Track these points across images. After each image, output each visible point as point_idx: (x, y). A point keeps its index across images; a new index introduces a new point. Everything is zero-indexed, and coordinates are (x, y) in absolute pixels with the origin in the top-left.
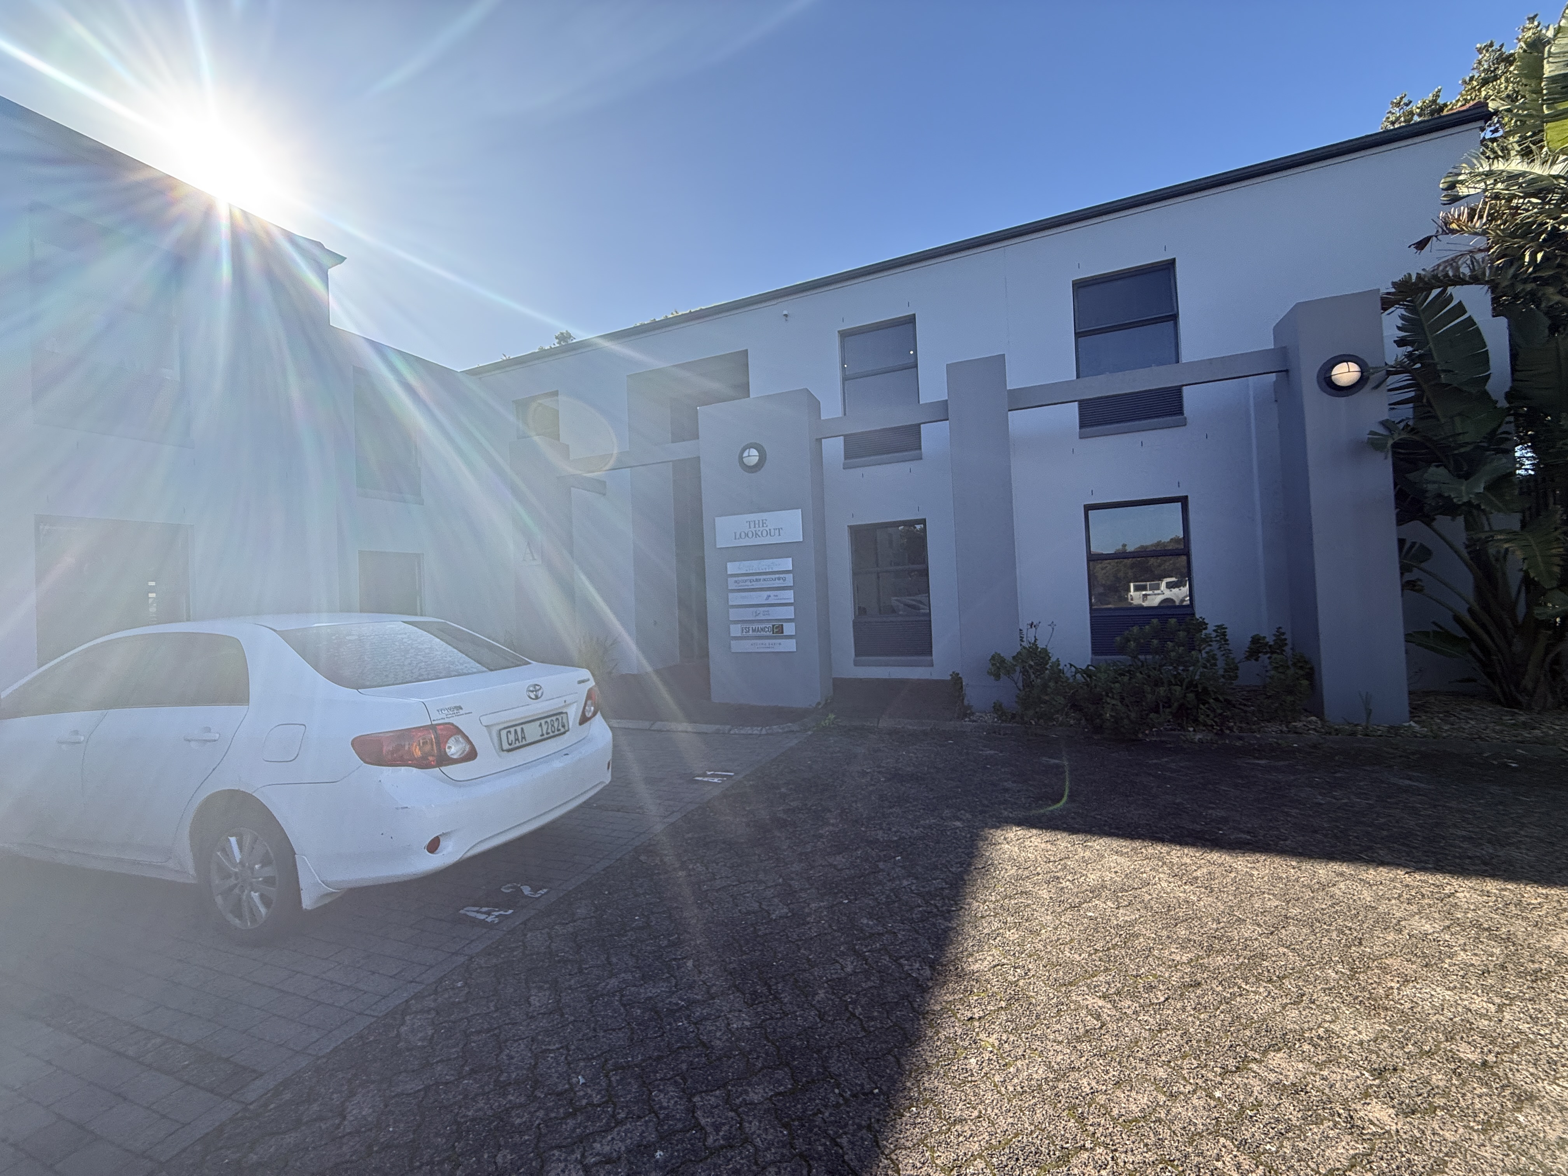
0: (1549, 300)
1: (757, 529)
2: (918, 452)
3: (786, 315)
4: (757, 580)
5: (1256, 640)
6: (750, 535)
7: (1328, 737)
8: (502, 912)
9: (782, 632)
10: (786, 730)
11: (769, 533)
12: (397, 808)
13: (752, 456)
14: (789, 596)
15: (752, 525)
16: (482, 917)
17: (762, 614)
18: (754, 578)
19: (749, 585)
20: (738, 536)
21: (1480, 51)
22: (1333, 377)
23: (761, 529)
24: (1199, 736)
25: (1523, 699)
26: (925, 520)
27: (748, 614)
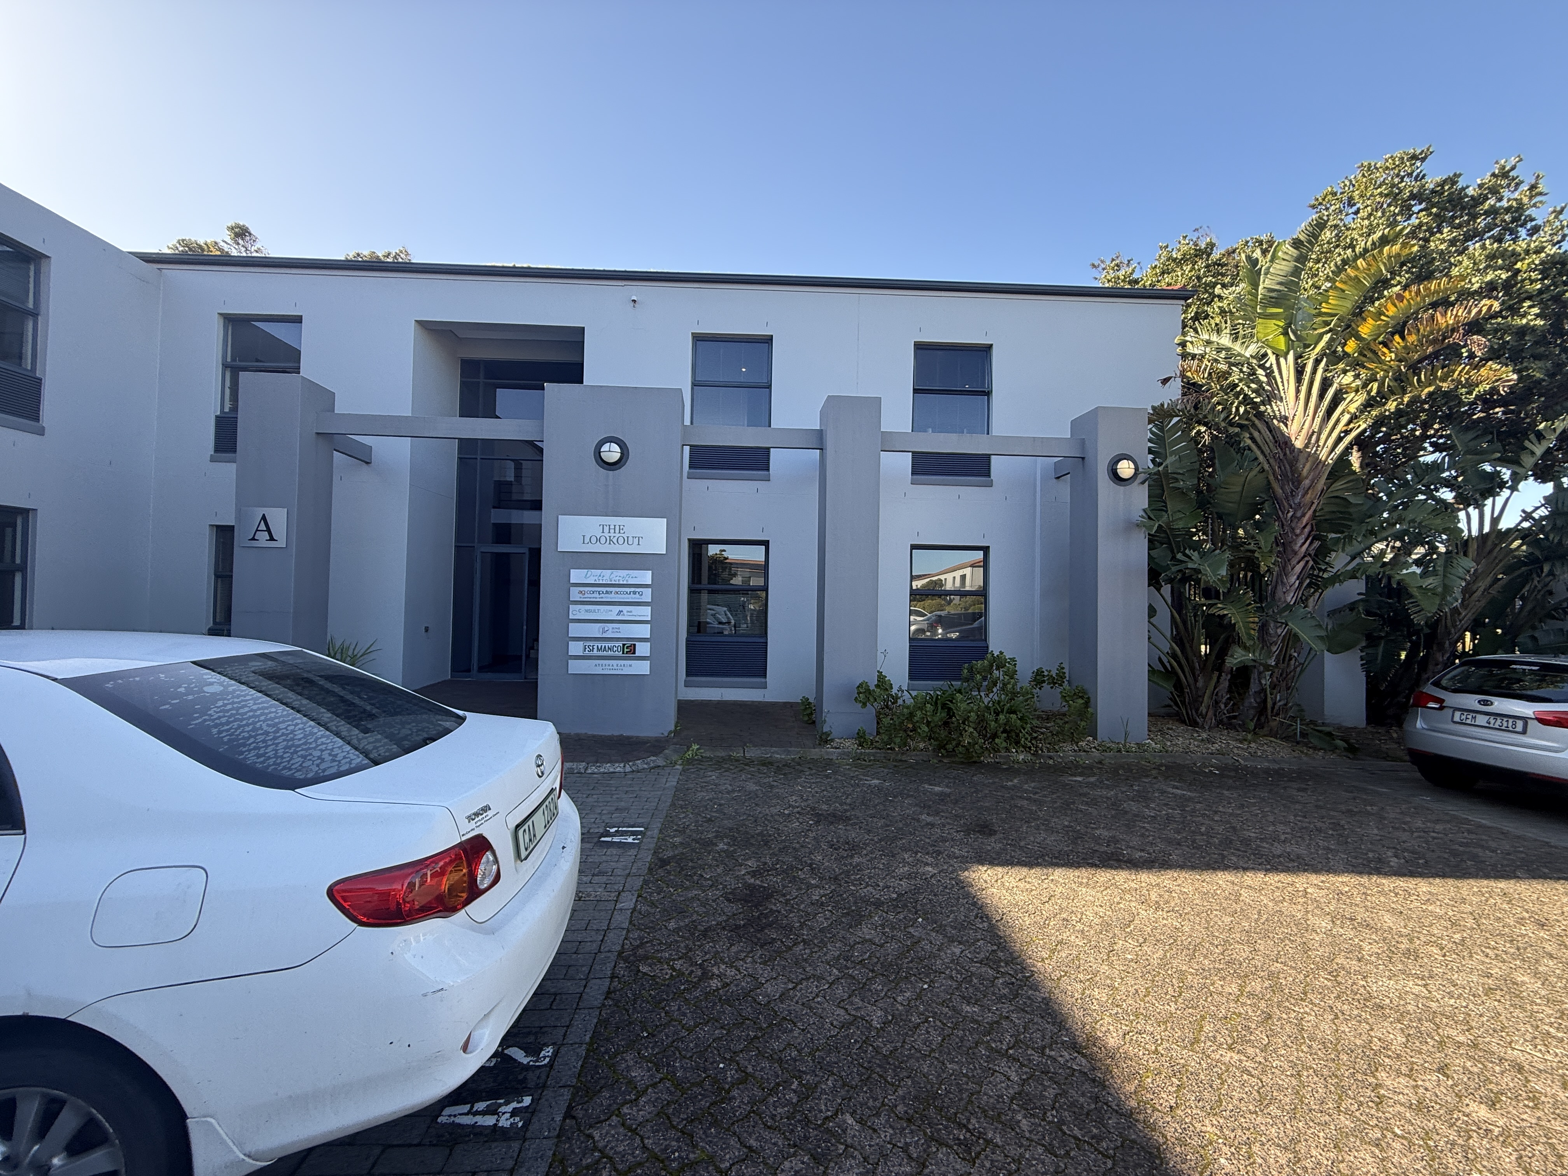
0: (1245, 442)
1: (612, 534)
2: (766, 473)
3: (634, 301)
4: (607, 592)
5: (1039, 673)
6: (603, 540)
7: (1105, 754)
8: (514, 1105)
9: (634, 653)
10: (652, 765)
11: (626, 540)
12: (425, 995)
13: (612, 452)
14: (645, 613)
15: (606, 529)
16: (490, 1121)
17: (611, 631)
18: (604, 589)
19: (597, 597)
20: (587, 540)
21: (1161, 248)
22: (1118, 471)
23: (617, 535)
24: (1021, 757)
25: (1200, 720)
26: (768, 541)
27: (594, 630)
